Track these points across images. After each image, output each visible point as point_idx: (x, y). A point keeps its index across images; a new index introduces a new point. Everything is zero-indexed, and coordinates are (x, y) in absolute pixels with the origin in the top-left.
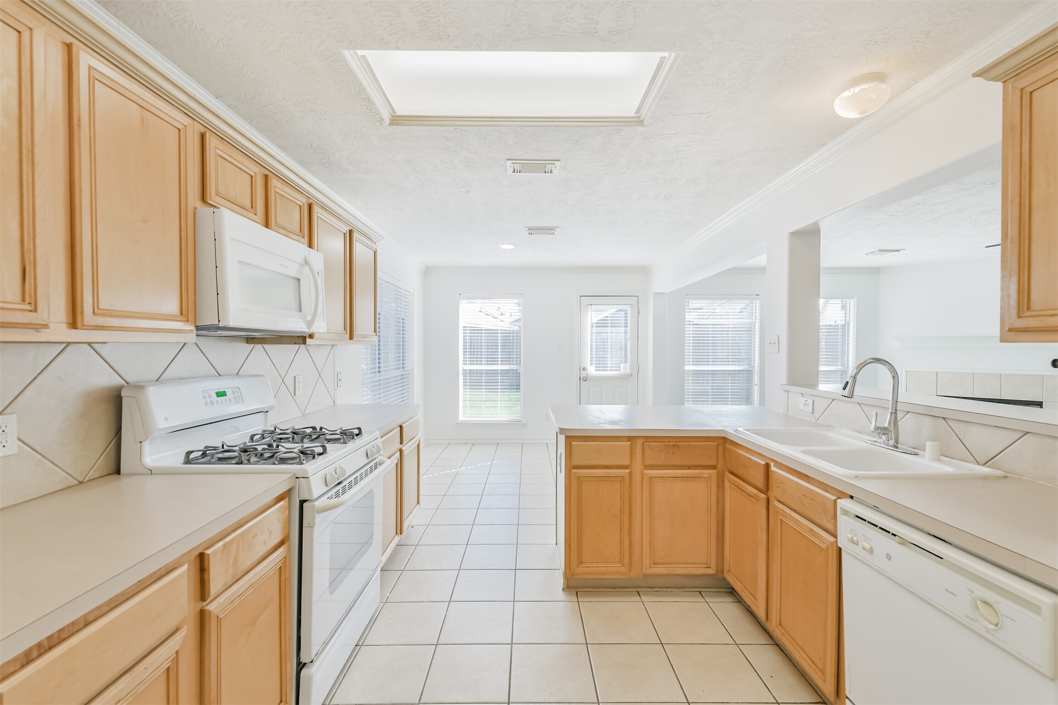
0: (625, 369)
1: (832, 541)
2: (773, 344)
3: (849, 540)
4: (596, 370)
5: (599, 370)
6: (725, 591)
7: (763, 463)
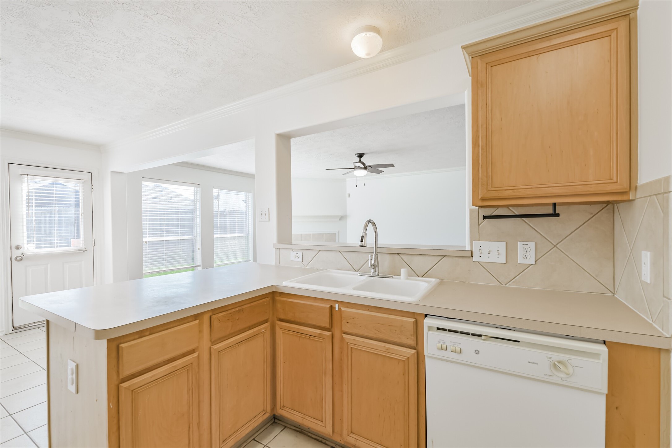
0: (77, 244)
1: (413, 353)
2: (264, 215)
3: (438, 349)
4: (37, 248)
5: (41, 248)
6: (271, 423)
7: (328, 306)
